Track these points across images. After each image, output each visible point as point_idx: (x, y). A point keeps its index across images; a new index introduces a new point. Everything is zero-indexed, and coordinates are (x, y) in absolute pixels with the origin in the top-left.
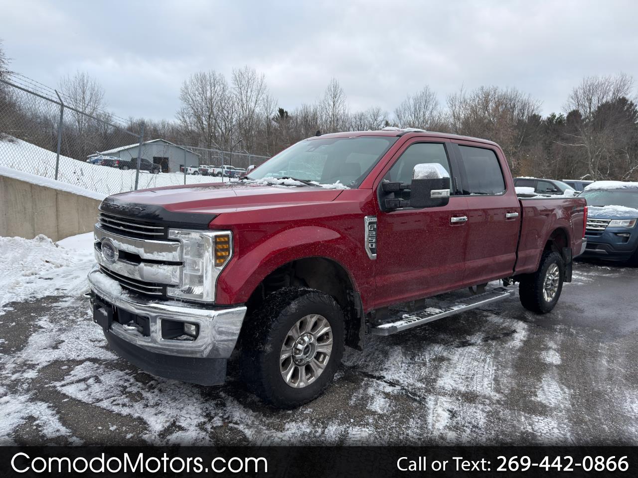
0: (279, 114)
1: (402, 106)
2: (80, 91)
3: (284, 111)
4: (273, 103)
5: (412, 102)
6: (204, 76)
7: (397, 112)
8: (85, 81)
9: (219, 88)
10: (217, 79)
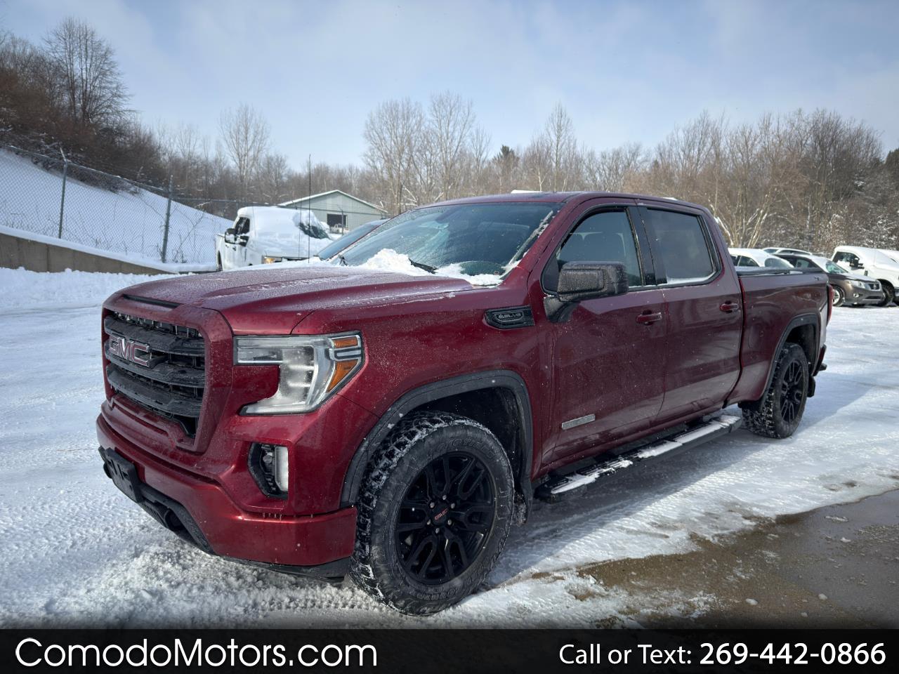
0: (502, 153)
1: (668, 141)
2: (242, 129)
3: (510, 150)
4: (485, 140)
5: (681, 135)
6: (397, 105)
7: (659, 149)
8: (249, 115)
9: (414, 121)
10: (413, 108)
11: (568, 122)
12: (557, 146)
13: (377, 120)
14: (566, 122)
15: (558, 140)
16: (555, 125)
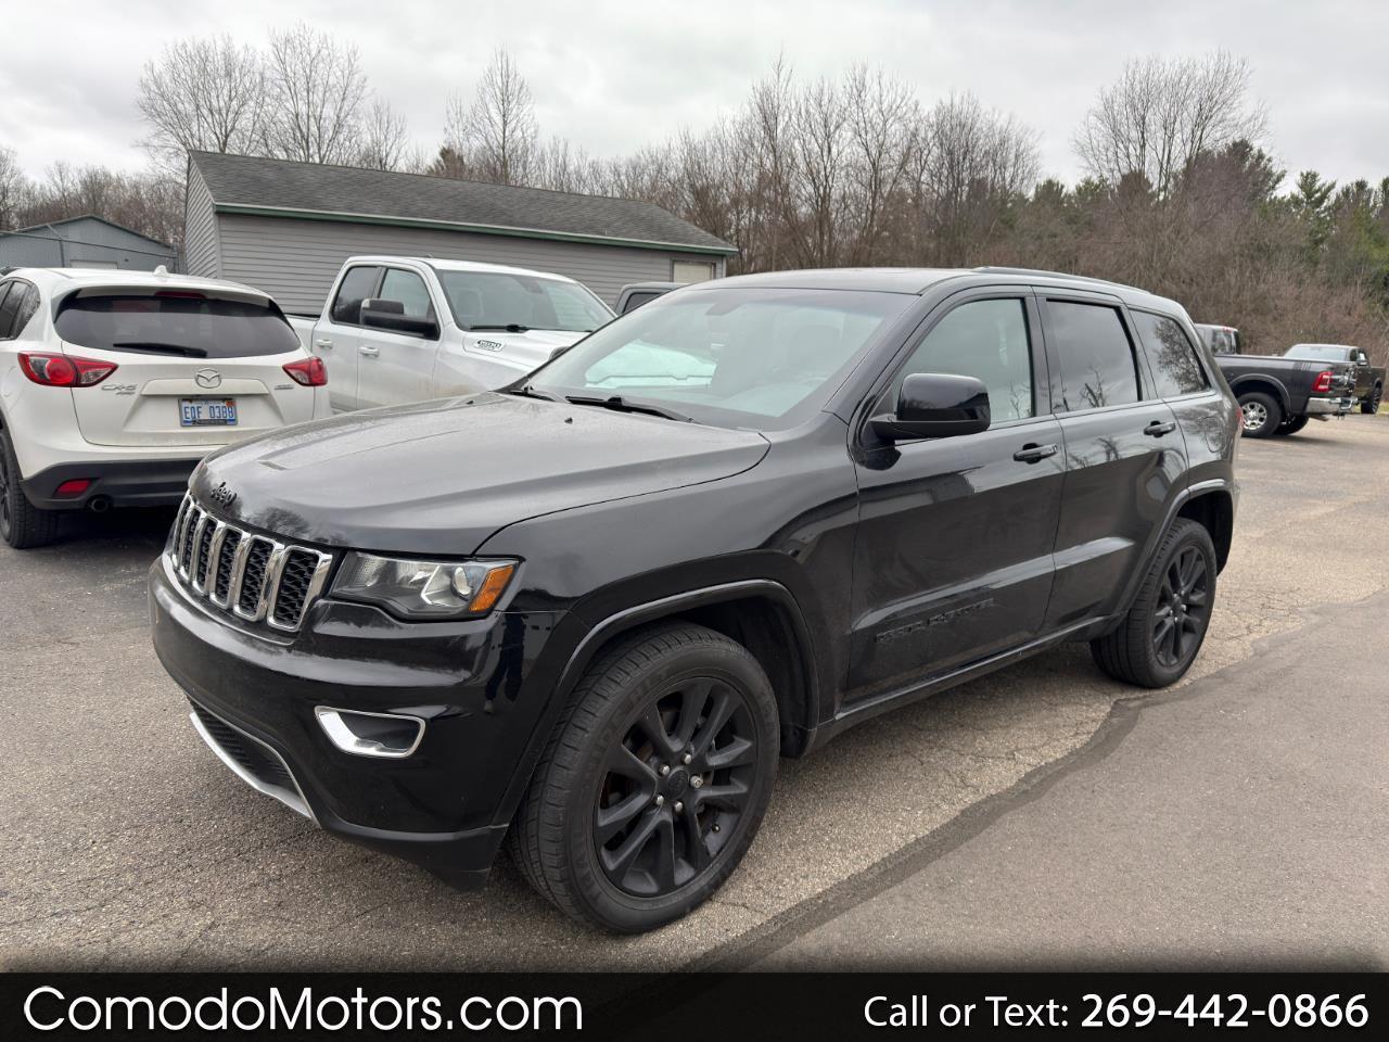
11: (521, 88)
12: (504, 133)
13: (167, 78)
14: (518, 87)
15: (505, 123)
16: (497, 90)
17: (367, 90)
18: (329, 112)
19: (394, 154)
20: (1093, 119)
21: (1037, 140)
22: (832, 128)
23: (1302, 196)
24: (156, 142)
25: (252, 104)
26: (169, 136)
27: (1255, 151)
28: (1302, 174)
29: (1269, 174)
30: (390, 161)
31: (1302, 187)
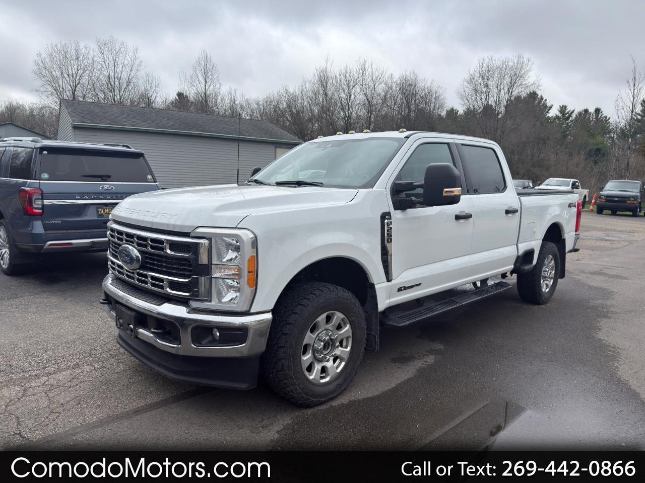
11: (213, 67)
12: (205, 87)
13: (48, 60)
14: (212, 66)
15: (206, 82)
16: (202, 68)
17: (143, 67)
18: (124, 76)
19: (154, 95)
20: (465, 83)
21: (444, 92)
22: (351, 87)
23: (560, 115)
24: (42, 89)
25: (88, 72)
26: (48, 86)
27: (539, 96)
28: (560, 106)
29: (545, 107)
30: (153, 98)
31: (560, 112)
